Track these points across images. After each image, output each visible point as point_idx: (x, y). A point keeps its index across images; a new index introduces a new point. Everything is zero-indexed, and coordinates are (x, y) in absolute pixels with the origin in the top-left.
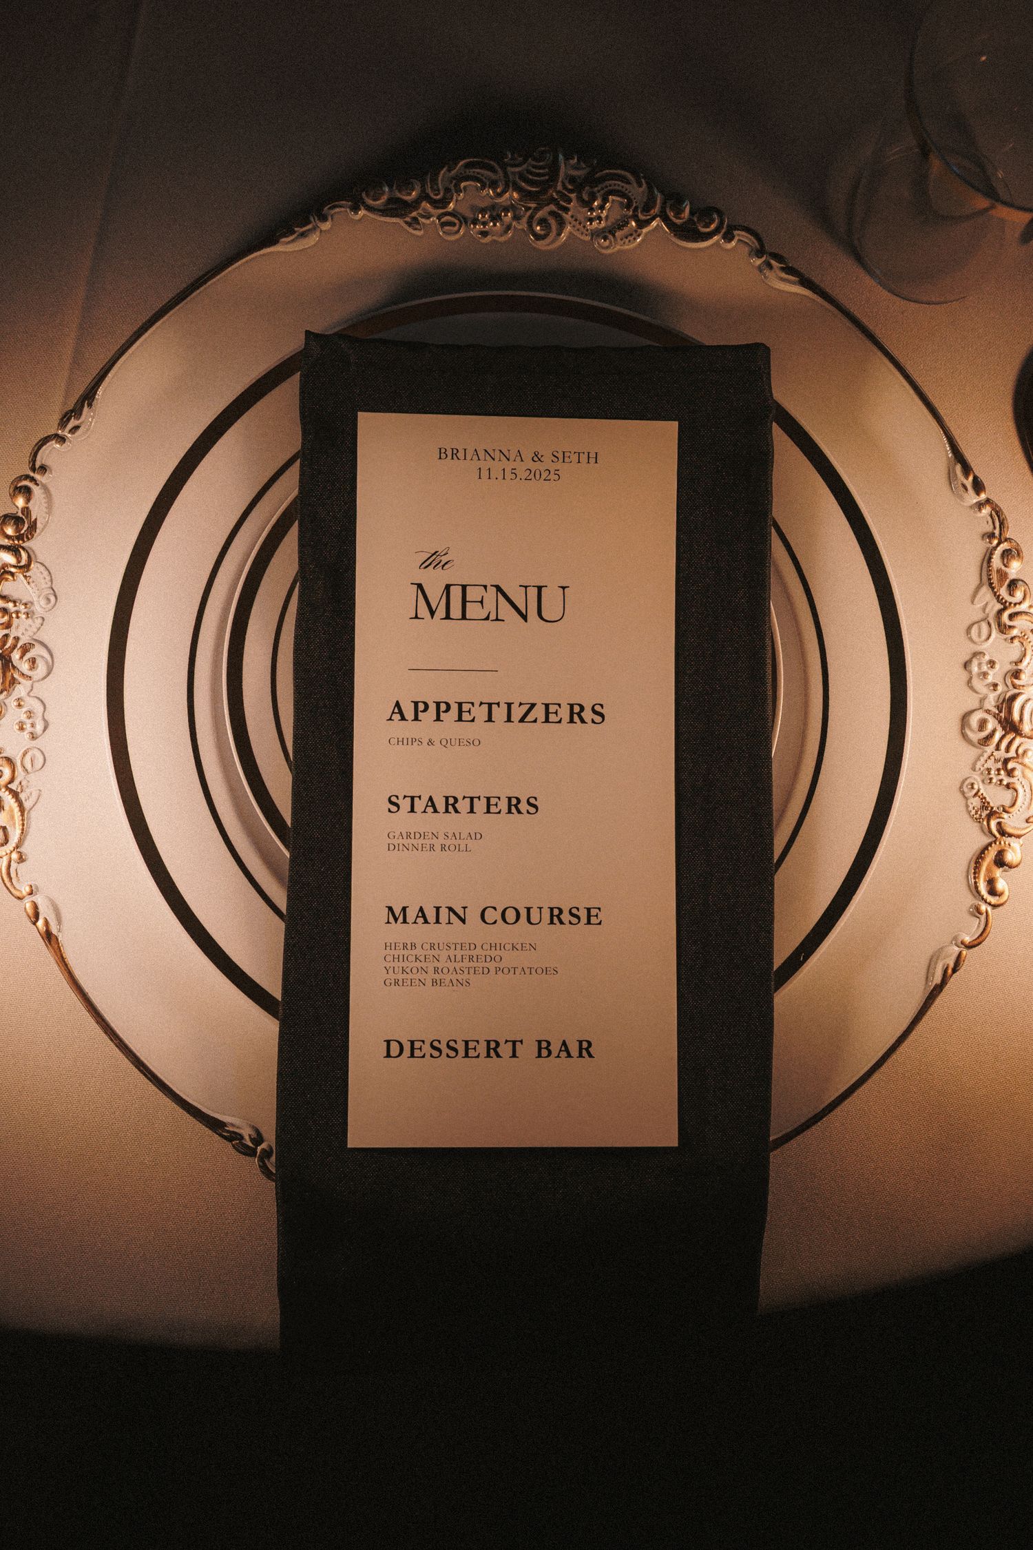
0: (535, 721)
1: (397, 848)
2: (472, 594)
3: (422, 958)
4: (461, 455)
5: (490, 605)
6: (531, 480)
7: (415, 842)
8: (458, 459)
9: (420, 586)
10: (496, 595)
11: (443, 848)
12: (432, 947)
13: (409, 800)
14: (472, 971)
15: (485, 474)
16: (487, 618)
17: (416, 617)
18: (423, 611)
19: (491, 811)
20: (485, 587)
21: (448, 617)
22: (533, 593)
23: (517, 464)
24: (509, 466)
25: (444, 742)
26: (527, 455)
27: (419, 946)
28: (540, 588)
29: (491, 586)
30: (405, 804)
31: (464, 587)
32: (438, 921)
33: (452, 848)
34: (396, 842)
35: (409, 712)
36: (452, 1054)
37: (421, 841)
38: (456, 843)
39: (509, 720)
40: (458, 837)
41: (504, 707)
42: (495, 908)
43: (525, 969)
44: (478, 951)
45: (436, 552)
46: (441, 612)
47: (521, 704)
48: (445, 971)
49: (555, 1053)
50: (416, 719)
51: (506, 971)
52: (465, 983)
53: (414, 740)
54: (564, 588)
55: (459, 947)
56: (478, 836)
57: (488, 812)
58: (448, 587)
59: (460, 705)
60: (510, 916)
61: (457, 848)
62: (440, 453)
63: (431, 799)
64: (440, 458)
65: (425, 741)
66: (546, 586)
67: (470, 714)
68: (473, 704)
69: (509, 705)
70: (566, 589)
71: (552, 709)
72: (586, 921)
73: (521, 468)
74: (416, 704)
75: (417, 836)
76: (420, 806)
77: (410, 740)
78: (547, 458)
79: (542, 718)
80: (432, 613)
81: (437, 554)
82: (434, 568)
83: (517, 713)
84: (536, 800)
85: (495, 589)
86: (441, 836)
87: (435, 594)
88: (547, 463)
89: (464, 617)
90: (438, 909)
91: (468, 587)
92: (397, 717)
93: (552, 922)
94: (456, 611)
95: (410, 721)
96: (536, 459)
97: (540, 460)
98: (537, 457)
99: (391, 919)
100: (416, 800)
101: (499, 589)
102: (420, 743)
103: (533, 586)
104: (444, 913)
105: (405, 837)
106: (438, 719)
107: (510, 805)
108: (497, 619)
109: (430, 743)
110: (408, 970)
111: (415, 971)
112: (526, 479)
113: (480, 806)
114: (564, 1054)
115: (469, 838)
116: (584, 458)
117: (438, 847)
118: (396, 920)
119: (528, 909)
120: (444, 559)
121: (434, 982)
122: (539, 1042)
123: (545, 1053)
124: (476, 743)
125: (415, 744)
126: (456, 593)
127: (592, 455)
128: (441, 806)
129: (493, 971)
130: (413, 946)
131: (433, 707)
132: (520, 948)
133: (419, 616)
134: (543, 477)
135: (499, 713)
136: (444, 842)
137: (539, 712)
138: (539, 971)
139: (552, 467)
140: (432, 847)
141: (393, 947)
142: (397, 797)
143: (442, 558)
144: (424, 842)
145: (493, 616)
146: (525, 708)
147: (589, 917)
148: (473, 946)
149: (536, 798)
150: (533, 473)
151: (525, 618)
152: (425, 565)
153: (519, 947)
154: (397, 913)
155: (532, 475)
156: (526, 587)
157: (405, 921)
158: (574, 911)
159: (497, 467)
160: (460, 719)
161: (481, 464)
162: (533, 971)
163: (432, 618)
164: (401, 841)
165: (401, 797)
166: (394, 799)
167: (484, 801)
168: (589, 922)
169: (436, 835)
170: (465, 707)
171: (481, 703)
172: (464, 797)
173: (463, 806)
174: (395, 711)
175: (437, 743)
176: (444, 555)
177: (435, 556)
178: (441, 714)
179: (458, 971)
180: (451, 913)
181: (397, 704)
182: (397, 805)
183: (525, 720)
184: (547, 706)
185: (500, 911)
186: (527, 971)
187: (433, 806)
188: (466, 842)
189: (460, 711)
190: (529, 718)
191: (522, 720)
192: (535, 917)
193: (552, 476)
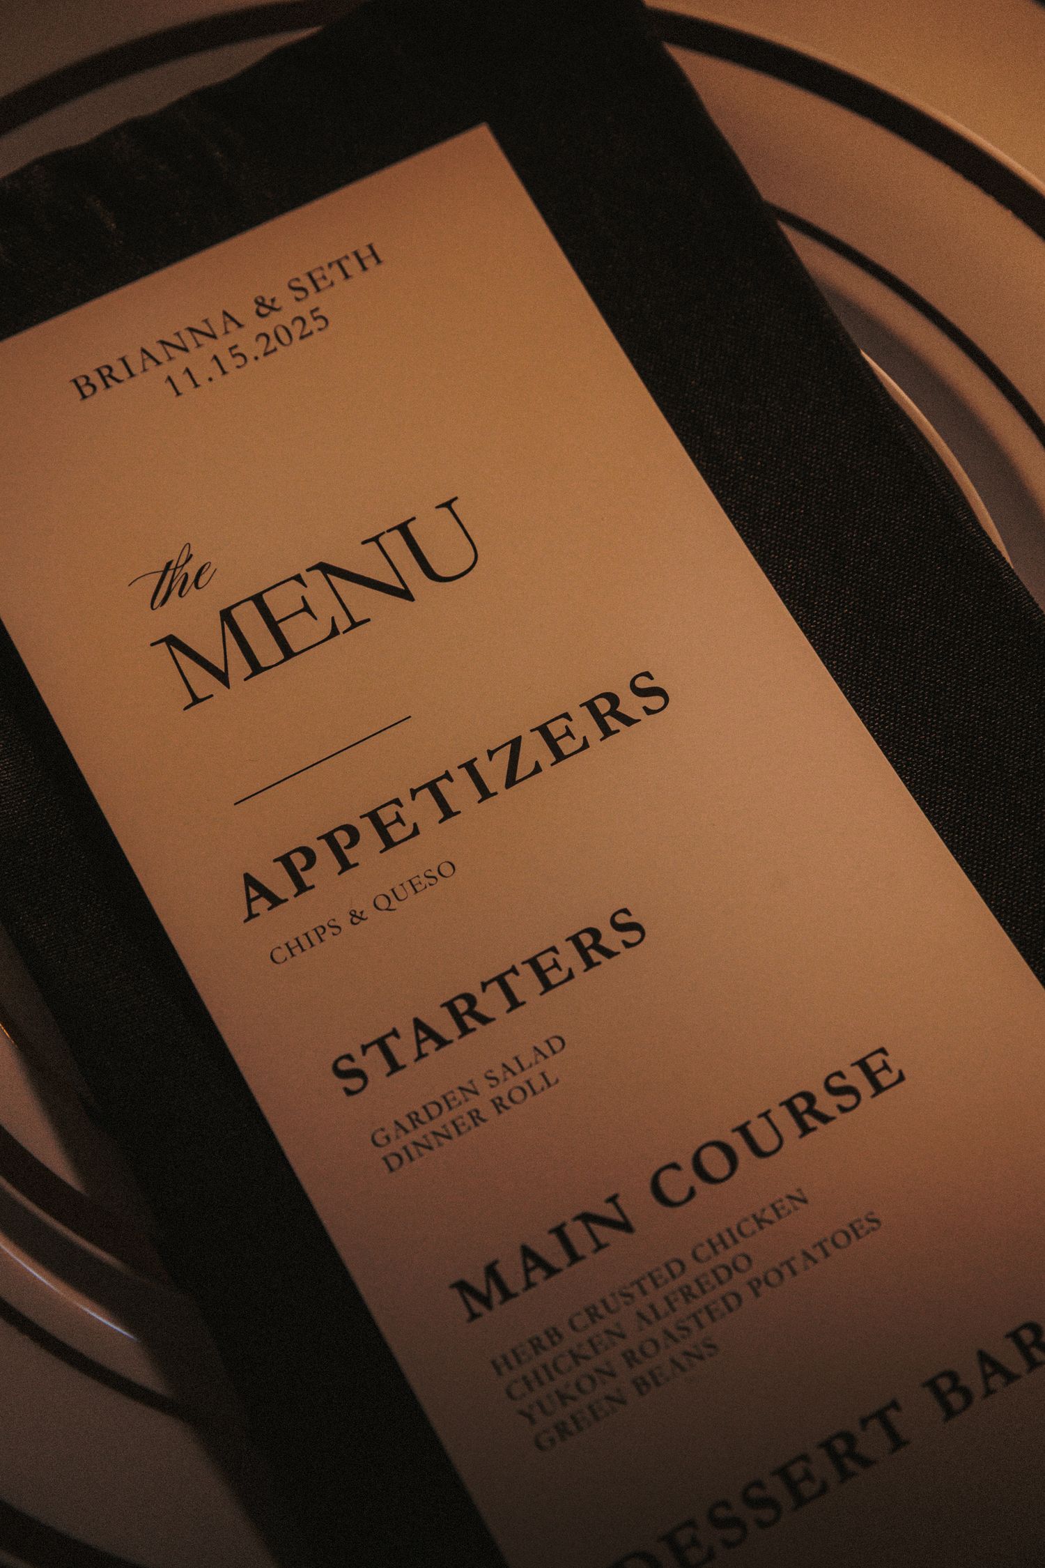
0: (538, 769)
1: (405, 1157)
2: (280, 604)
3: (587, 1350)
4: (120, 371)
5: (326, 607)
6: (275, 350)
7: (436, 1126)
8: (119, 381)
9: (171, 641)
10: (326, 582)
11: (498, 1105)
12: (593, 1314)
13: (375, 1051)
14: (704, 1318)
15: (183, 382)
16: (335, 632)
17: (196, 700)
18: (203, 681)
19: (553, 982)
20: (298, 578)
21: (257, 668)
22: (395, 543)
23: (236, 336)
24: (220, 347)
25: (383, 903)
26: (245, 312)
27: (564, 1329)
28: (403, 529)
29: (308, 570)
30: (373, 1063)
31: (258, 600)
32: (574, 1257)
33: (517, 1095)
34: (396, 1146)
35: (280, 883)
36: (767, 1514)
37: (448, 1116)
38: (520, 1080)
39: (485, 794)
40: (516, 1068)
41: (462, 776)
42: (675, 1166)
43: (811, 1252)
44: (694, 1269)
45: (169, 564)
46: (238, 666)
47: (491, 754)
48: (650, 1348)
49: (977, 1387)
50: (302, 888)
51: (773, 1277)
52: (705, 1351)
53: (320, 931)
54: (448, 505)
55: (648, 1284)
56: (557, 1044)
57: (548, 986)
58: (226, 616)
59: (373, 816)
60: (715, 1163)
61: (528, 1089)
62: (79, 388)
63: (419, 1024)
64: (84, 397)
65: (344, 921)
66: (413, 519)
67: (404, 824)
68: (397, 802)
69: (470, 767)
70: (454, 505)
71: (556, 729)
72: (872, 1090)
73: (246, 341)
74: (286, 860)
75: (434, 1110)
76: (403, 1049)
77: (313, 935)
78: (285, 299)
79: (547, 757)
80: (223, 677)
81: (173, 566)
82: (180, 594)
83: (494, 773)
84: (629, 914)
85: (318, 573)
86: (482, 1085)
87: (208, 640)
88: (290, 308)
89: (288, 653)
90: (559, 1231)
91: (264, 596)
92: (261, 905)
93: (806, 1130)
94: (266, 650)
95: (291, 899)
96: (263, 310)
97: (272, 308)
98: (264, 307)
99: (477, 1306)
100: (391, 1042)
101: (325, 568)
102: (336, 930)
103: (389, 531)
104: (577, 1233)
105: (408, 1125)
106: (346, 865)
107: (583, 951)
108: (354, 625)
109: (355, 920)
110: (573, 1391)
111: (586, 1384)
112: (266, 354)
113: (526, 984)
114: (997, 1381)
115: (540, 1057)
116: (352, 266)
117: (488, 1111)
118: (486, 1301)
119: (743, 1130)
120: (192, 569)
121: (640, 1385)
122: (932, 1384)
123: (956, 1400)
124: (447, 869)
125: (326, 936)
126: (248, 618)
127: (364, 253)
128: (445, 1025)
129: (746, 1293)
130: (554, 1334)
131: (323, 851)
132: (773, 1217)
133: (200, 696)
134: (296, 335)
135: (460, 792)
136: (494, 1093)
137: (533, 749)
138: (841, 1239)
139: (303, 309)
140: (476, 1117)
141: (513, 1362)
142: (349, 1057)
143: (187, 569)
144: (453, 1114)
145: (343, 623)
146: (503, 757)
147: (871, 1076)
148: (676, 1268)
149: (626, 911)
150: (272, 336)
151: (406, 594)
152: (159, 598)
153: (769, 1214)
154: (481, 1286)
155: (272, 342)
156: (376, 539)
157: (507, 1295)
158: (836, 1082)
159: (199, 360)
160: (389, 843)
161: (167, 369)
162: (829, 1246)
163: (229, 688)
164: (406, 1139)
165: (356, 1053)
166: (345, 1065)
167: (527, 970)
168: (879, 1089)
169: (470, 1087)
170: (387, 816)
171: (414, 793)
172: (484, 986)
173: (492, 1002)
174: (252, 897)
175: (370, 912)
176: (187, 561)
177: (170, 574)
178: (346, 852)
179: (677, 1334)
180: (592, 1226)
181: (250, 881)
182: (359, 1073)
183: (518, 778)
184: (543, 730)
185: (687, 1164)
186: (817, 1254)
187: (432, 1034)
188: (536, 1070)
189: (382, 829)
190: (523, 770)
191: (511, 781)
192: (766, 1140)
193: (312, 325)
